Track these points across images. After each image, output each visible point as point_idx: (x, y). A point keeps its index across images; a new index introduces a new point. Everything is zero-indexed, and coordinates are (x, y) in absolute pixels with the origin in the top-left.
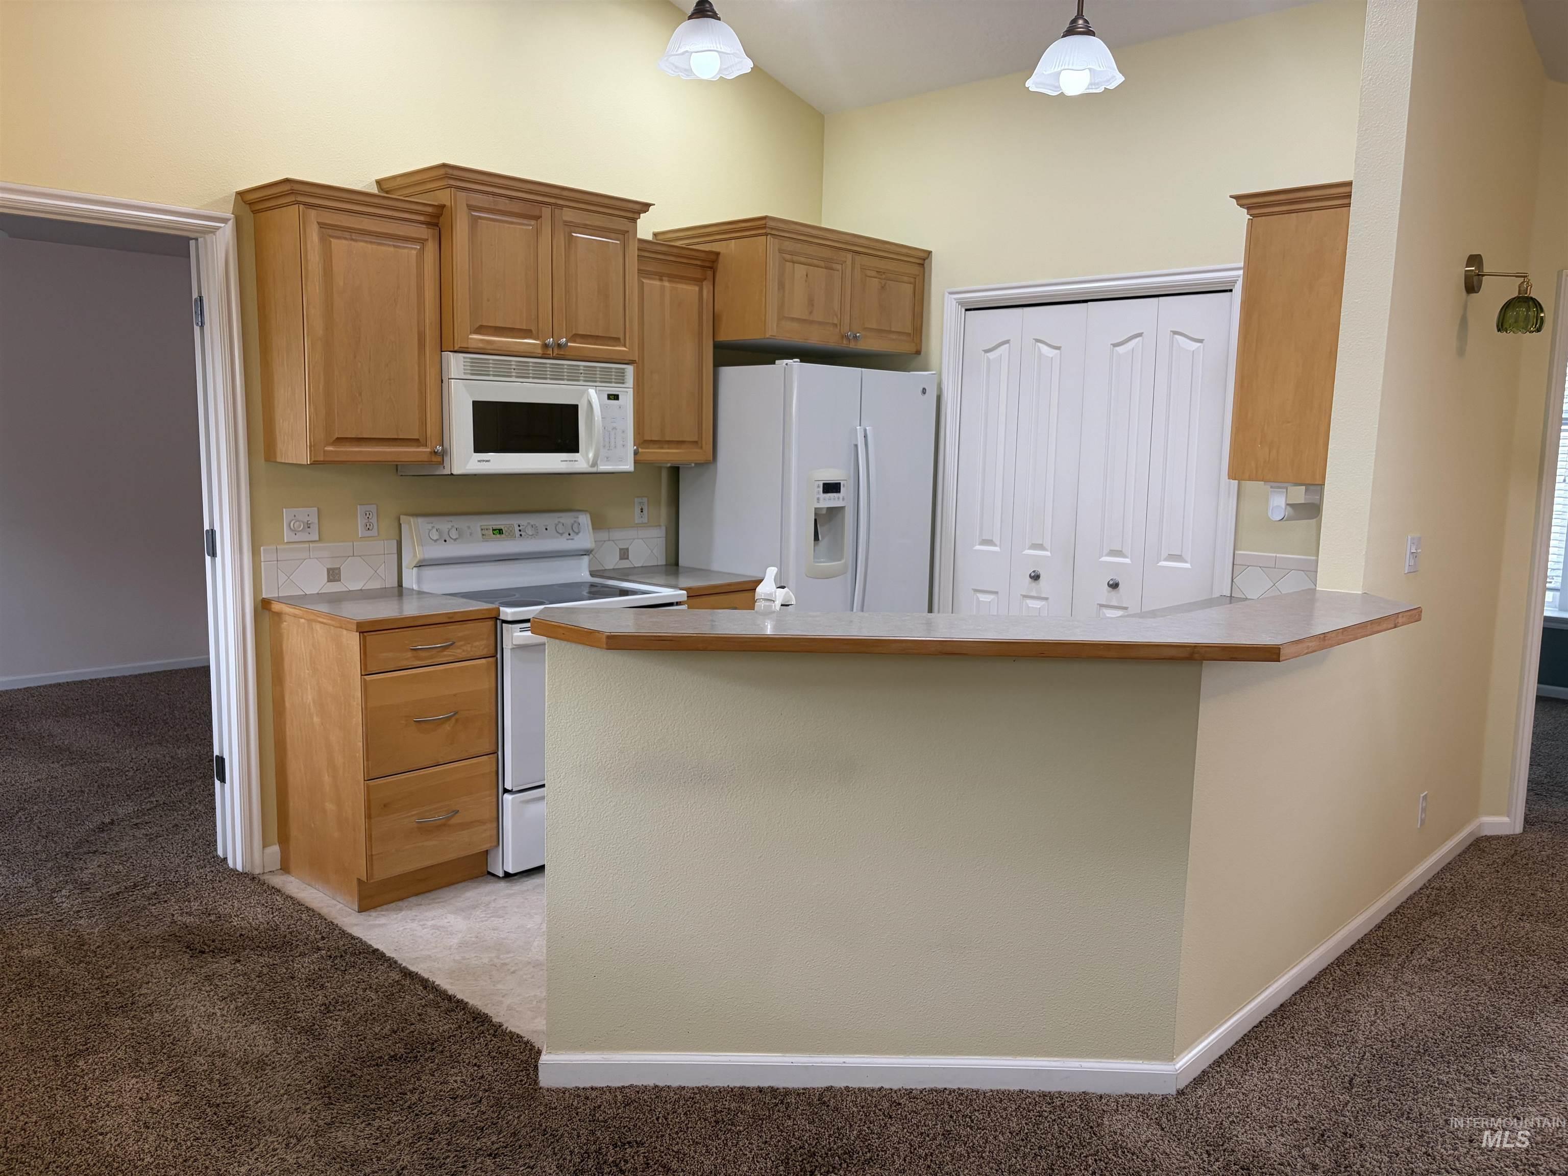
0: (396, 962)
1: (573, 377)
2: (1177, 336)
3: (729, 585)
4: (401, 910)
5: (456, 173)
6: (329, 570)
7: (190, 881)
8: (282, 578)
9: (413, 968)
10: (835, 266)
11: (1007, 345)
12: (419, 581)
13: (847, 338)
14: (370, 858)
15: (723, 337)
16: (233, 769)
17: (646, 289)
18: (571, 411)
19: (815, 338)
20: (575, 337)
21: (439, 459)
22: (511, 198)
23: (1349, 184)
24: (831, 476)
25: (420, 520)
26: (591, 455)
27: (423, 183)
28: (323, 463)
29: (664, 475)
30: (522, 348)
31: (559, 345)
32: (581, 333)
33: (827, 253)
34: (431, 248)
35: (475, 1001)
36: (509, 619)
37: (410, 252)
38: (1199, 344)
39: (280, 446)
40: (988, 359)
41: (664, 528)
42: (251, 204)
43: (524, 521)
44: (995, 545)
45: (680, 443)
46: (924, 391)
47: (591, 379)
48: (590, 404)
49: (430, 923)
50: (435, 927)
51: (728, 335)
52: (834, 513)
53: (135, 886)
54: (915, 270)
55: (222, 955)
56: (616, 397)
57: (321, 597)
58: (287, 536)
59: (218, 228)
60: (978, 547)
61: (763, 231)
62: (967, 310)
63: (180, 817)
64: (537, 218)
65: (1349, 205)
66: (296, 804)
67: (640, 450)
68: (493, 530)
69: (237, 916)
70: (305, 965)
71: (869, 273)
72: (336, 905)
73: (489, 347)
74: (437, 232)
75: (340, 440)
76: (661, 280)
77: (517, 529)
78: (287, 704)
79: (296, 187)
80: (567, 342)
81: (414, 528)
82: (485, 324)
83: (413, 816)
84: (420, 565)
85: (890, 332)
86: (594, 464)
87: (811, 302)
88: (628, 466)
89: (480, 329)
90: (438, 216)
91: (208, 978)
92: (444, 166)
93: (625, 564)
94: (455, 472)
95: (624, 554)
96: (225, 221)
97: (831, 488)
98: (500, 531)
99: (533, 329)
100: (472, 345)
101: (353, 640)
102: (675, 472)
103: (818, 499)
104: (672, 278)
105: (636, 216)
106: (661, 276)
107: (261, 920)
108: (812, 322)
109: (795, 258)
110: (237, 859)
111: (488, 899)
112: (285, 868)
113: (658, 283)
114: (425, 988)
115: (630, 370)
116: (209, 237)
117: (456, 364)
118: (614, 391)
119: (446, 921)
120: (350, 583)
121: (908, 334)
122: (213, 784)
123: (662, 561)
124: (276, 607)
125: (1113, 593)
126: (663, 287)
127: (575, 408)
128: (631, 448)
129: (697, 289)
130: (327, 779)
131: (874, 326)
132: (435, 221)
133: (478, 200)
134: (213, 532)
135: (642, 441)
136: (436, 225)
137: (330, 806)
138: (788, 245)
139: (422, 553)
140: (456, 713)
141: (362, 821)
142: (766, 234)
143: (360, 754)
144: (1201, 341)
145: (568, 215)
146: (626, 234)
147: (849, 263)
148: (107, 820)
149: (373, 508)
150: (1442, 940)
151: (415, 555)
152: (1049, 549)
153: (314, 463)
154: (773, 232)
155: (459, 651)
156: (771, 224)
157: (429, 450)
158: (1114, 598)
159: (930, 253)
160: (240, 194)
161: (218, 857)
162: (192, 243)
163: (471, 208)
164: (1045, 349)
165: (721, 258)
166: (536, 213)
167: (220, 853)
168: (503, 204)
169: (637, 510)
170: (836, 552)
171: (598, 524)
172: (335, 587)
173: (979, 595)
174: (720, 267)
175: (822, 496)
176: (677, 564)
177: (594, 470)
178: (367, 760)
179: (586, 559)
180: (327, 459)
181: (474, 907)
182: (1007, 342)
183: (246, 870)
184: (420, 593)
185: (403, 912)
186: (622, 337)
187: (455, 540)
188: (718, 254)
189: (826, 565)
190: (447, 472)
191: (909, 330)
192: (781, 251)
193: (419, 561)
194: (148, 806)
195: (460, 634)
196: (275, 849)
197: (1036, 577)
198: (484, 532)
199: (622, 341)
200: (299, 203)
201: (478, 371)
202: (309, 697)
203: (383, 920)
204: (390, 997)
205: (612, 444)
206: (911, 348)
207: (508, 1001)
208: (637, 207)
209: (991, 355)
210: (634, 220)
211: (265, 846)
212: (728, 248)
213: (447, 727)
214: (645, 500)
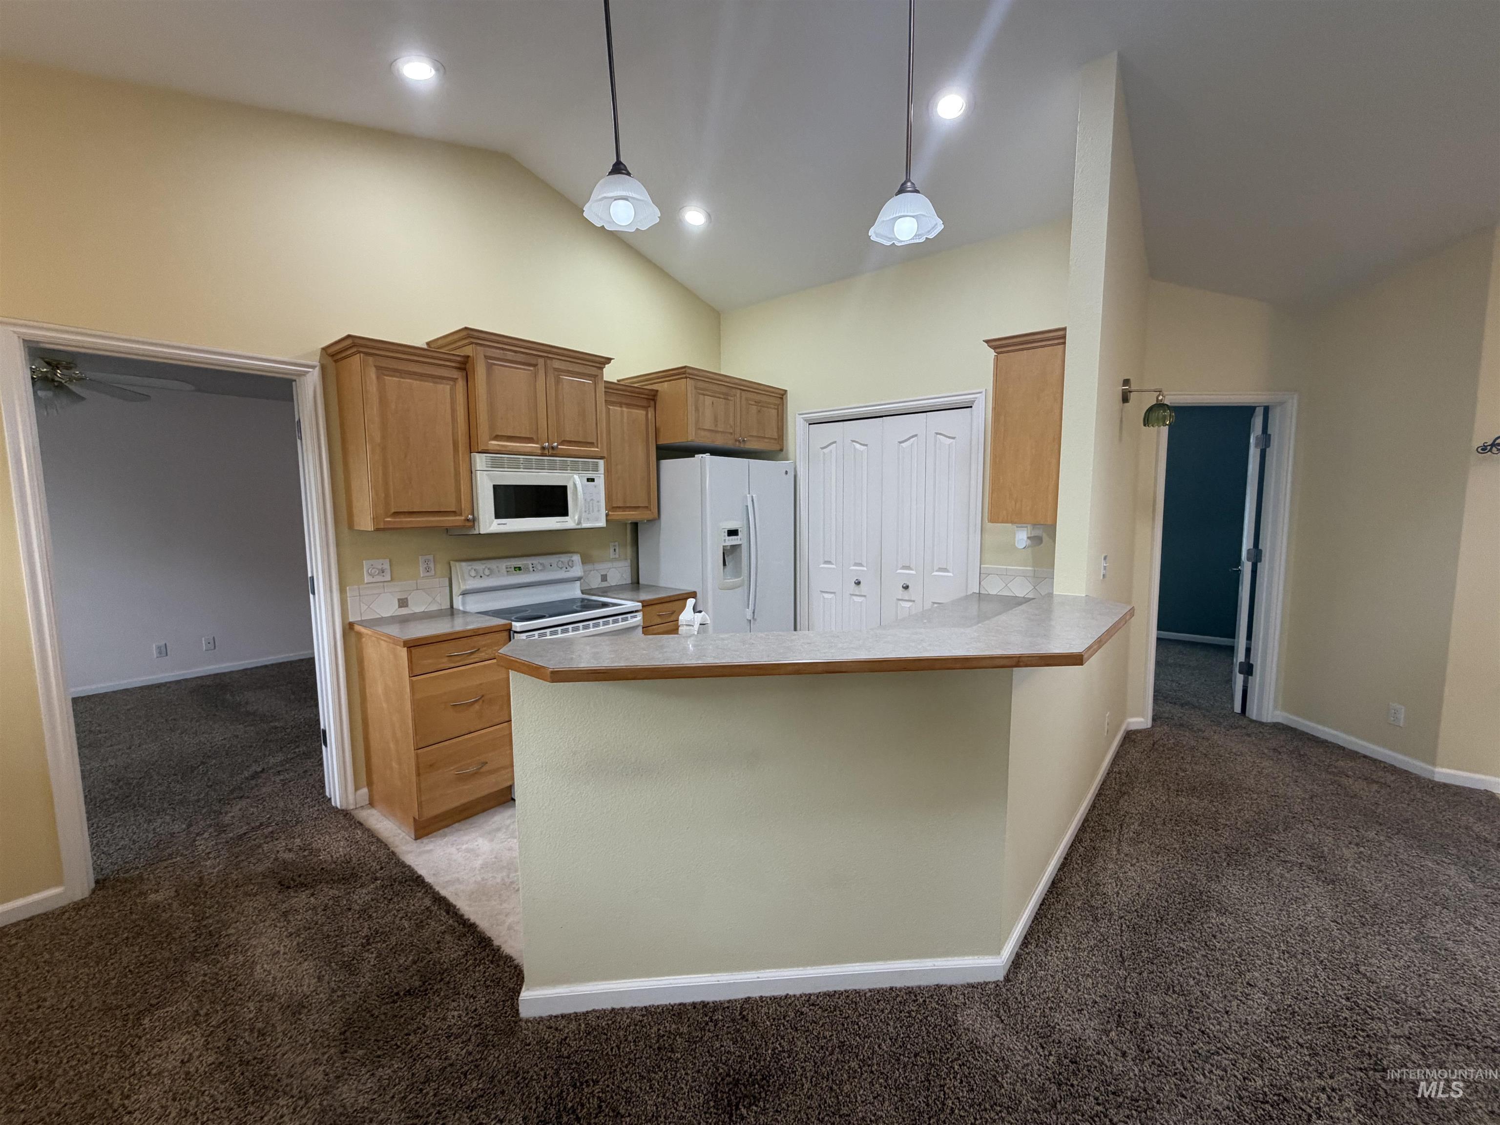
0: (431, 888)
1: (564, 468)
2: (938, 436)
3: (670, 597)
4: (445, 836)
5: (476, 334)
6: (399, 600)
7: (300, 819)
8: (364, 607)
9: (443, 893)
10: (729, 398)
11: (834, 445)
12: (464, 604)
13: (739, 441)
14: (420, 805)
15: (662, 442)
16: (332, 737)
17: (611, 412)
18: (562, 491)
19: (719, 442)
20: (563, 442)
21: (471, 524)
22: (515, 352)
23: (1065, 329)
24: (732, 526)
25: (464, 564)
26: (576, 517)
27: (455, 342)
28: (384, 530)
29: (629, 527)
30: (528, 450)
31: (553, 448)
32: (568, 439)
33: (724, 390)
34: (461, 384)
35: (483, 924)
36: (518, 630)
37: (445, 388)
38: (952, 440)
39: (356, 519)
40: (824, 454)
41: (629, 561)
42: (332, 356)
43: (536, 561)
44: (832, 564)
45: (636, 508)
46: (786, 473)
47: (575, 469)
48: (575, 485)
49: (464, 847)
50: (468, 851)
51: (664, 441)
52: (735, 548)
53: (261, 824)
54: (778, 401)
55: (302, 889)
56: (592, 480)
57: (393, 620)
58: (367, 578)
59: (308, 372)
60: (822, 566)
61: (684, 376)
62: (810, 424)
63: (311, 764)
64: (535, 365)
65: (1064, 343)
66: (375, 761)
67: (610, 513)
68: (515, 568)
69: (324, 850)
70: (362, 896)
71: (750, 402)
72: (400, 834)
73: (503, 449)
74: (464, 374)
75: (396, 514)
76: (621, 407)
77: (531, 566)
78: (368, 695)
79: (357, 341)
80: (558, 445)
81: (461, 569)
82: (500, 434)
83: (452, 770)
84: (464, 594)
85: (765, 438)
86: (579, 523)
87: (716, 419)
88: (602, 523)
89: (497, 438)
90: (465, 363)
91: (285, 914)
92: (466, 328)
93: (605, 584)
94: (482, 532)
95: (604, 578)
96: (313, 367)
97: (733, 533)
98: (520, 569)
99: (535, 438)
100: (490, 448)
101: (403, 652)
102: (635, 526)
103: (725, 540)
104: (628, 405)
105: (603, 366)
106: (621, 404)
107: (341, 853)
108: (717, 432)
109: (705, 392)
110: (337, 801)
111: (508, 822)
112: (371, 804)
113: (619, 409)
114: (448, 913)
115: (601, 463)
116: (302, 378)
117: (480, 461)
118: (590, 476)
119: (476, 843)
120: (416, 607)
121: (775, 439)
122: (321, 748)
123: (629, 581)
124: (358, 628)
125: (906, 592)
126: (622, 412)
127: (564, 488)
128: (603, 512)
129: (644, 412)
130: (392, 745)
131: (755, 434)
132: (463, 366)
133: (491, 352)
134: (312, 578)
135: (611, 507)
136: (465, 369)
137: (395, 765)
138: (701, 385)
139: (463, 587)
140: (483, 696)
141: (414, 778)
142: (686, 378)
143: (411, 731)
144: (954, 438)
145: (557, 364)
146: (596, 377)
147: (738, 395)
148: (259, 769)
149: (431, 557)
150: (1136, 815)
151: (460, 587)
152: (865, 565)
153: (377, 530)
154: (691, 376)
155: (483, 654)
156: (689, 371)
157: (463, 518)
158: (906, 595)
159: (786, 391)
160: (324, 349)
161: (326, 796)
162: (294, 383)
163: (486, 357)
164: (858, 446)
165: (659, 394)
166: (533, 362)
167: (327, 794)
168: (510, 355)
169: (612, 550)
170: (737, 573)
171: (586, 560)
172: (404, 611)
173: (824, 594)
174: (658, 398)
175: (727, 538)
176: (638, 583)
177: (579, 527)
178: (416, 735)
179: (578, 583)
180: (386, 527)
181: (498, 830)
182: (835, 442)
183: (343, 808)
184: (464, 612)
185: (447, 839)
186: (595, 441)
187: (488, 576)
188: (657, 391)
189: (731, 581)
190: (476, 532)
191: (775, 436)
192: (696, 388)
193: (463, 591)
194: (293, 755)
195: (484, 643)
196: (365, 791)
197: (858, 583)
198: (508, 570)
199: (595, 444)
200: (360, 352)
201: (496, 465)
202: (380, 689)
203: (430, 847)
204: (420, 926)
205: (591, 509)
206: (778, 448)
207: (510, 920)
208: (603, 360)
209: (825, 450)
210: (601, 369)
211: (357, 789)
212: (663, 387)
213: (477, 707)
214: (617, 543)
